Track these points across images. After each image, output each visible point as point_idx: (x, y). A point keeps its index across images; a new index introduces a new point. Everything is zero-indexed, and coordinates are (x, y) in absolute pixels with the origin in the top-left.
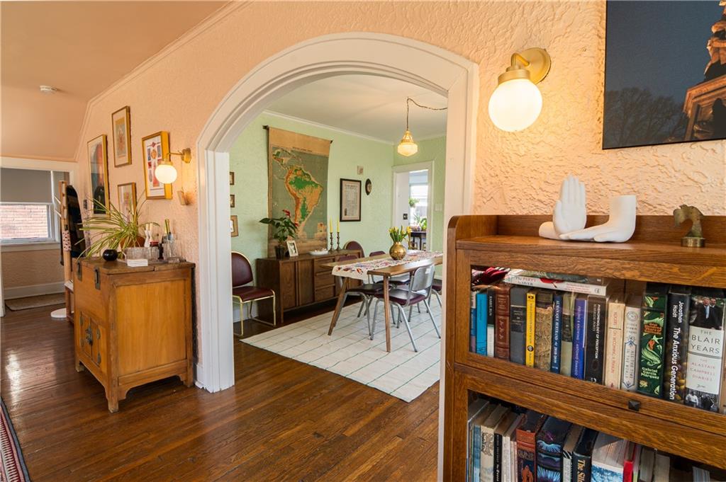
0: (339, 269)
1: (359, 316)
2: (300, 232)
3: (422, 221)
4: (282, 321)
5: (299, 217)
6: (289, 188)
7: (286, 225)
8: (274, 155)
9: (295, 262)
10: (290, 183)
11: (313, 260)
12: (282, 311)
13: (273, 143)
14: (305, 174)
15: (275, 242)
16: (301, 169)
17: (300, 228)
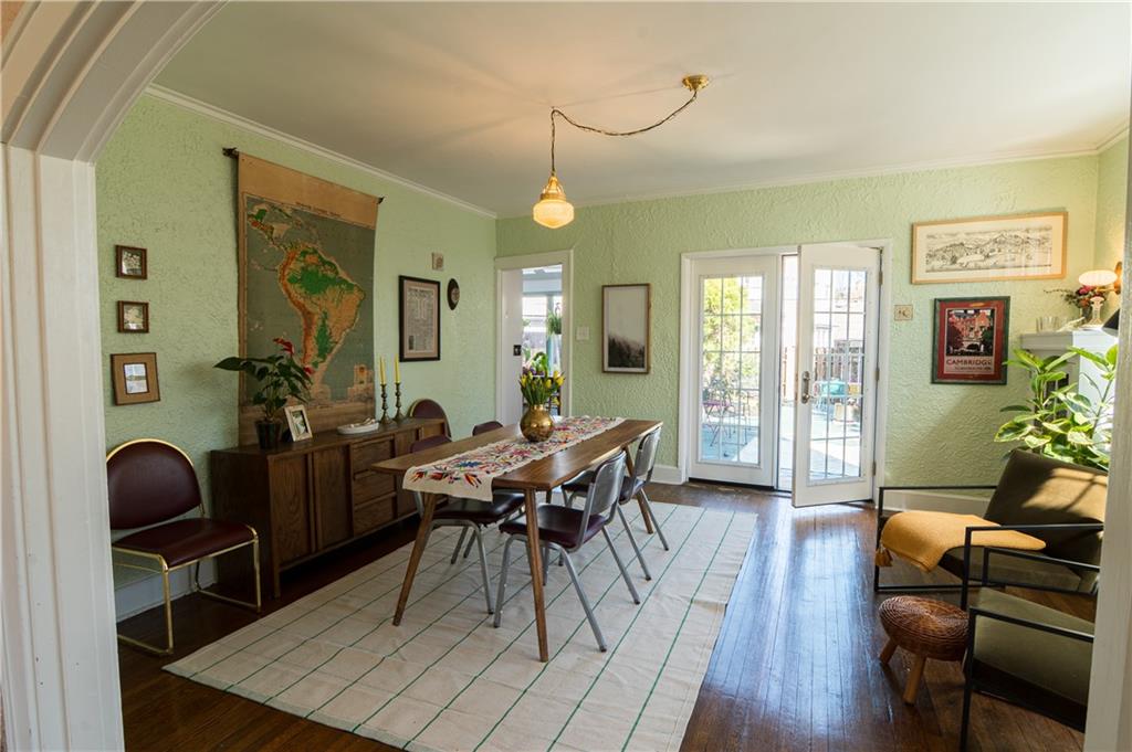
0: (421, 474)
1: (453, 562)
2: (316, 386)
3: (537, 356)
4: (278, 594)
5: (313, 352)
6: (287, 291)
7: (283, 374)
8: (249, 216)
9: (306, 455)
10: (289, 280)
11: (348, 446)
12: (277, 571)
13: (247, 187)
14: (324, 263)
15: (257, 412)
16: (315, 252)
17: (316, 377)
